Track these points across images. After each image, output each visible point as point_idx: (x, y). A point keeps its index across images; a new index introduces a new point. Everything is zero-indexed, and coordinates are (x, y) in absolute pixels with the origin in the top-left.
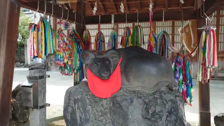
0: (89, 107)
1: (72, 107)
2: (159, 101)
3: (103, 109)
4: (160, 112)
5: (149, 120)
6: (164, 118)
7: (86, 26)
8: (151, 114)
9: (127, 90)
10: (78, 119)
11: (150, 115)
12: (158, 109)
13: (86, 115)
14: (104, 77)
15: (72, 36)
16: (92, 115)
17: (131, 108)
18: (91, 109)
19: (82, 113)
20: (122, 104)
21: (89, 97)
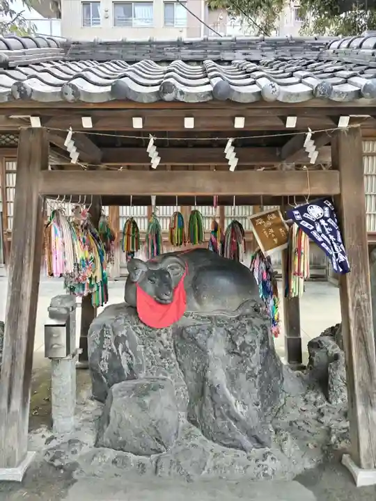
0: (140, 348)
1: (111, 351)
2: (248, 328)
3: (162, 348)
4: (251, 343)
5: (238, 354)
6: (258, 350)
7: (103, 207)
8: (240, 346)
9: (198, 316)
10: (125, 366)
11: (238, 348)
12: (248, 339)
13: (138, 361)
14: (166, 300)
15: (86, 228)
16: (147, 359)
17: (210, 341)
18: (143, 350)
19: (131, 356)
20: (196, 338)
21: (140, 331)
